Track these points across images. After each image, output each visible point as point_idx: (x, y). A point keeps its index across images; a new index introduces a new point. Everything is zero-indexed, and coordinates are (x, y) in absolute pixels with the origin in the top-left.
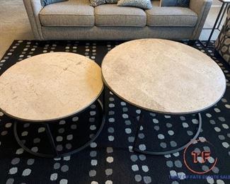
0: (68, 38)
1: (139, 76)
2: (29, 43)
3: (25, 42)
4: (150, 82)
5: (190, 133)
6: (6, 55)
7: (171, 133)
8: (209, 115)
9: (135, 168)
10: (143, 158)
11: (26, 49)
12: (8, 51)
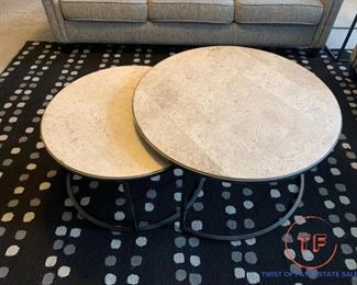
0: (106, 40)
1: (193, 111)
2: (47, 47)
3: (43, 44)
4: (209, 122)
5: (280, 207)
6: (11, 65)
7: (248, 205)
8: (319, 179)
9: (179, 258)
10: (194, 243)
11: (42, 57)
12: (15, 59)
